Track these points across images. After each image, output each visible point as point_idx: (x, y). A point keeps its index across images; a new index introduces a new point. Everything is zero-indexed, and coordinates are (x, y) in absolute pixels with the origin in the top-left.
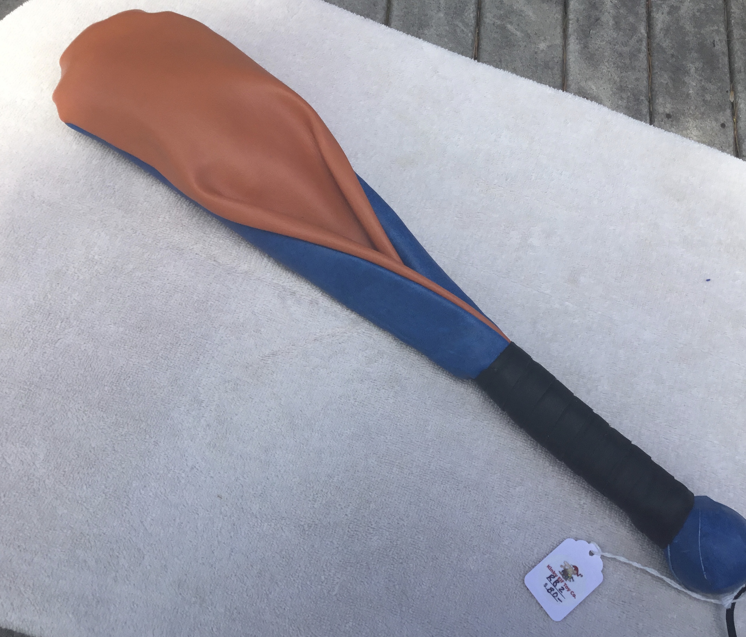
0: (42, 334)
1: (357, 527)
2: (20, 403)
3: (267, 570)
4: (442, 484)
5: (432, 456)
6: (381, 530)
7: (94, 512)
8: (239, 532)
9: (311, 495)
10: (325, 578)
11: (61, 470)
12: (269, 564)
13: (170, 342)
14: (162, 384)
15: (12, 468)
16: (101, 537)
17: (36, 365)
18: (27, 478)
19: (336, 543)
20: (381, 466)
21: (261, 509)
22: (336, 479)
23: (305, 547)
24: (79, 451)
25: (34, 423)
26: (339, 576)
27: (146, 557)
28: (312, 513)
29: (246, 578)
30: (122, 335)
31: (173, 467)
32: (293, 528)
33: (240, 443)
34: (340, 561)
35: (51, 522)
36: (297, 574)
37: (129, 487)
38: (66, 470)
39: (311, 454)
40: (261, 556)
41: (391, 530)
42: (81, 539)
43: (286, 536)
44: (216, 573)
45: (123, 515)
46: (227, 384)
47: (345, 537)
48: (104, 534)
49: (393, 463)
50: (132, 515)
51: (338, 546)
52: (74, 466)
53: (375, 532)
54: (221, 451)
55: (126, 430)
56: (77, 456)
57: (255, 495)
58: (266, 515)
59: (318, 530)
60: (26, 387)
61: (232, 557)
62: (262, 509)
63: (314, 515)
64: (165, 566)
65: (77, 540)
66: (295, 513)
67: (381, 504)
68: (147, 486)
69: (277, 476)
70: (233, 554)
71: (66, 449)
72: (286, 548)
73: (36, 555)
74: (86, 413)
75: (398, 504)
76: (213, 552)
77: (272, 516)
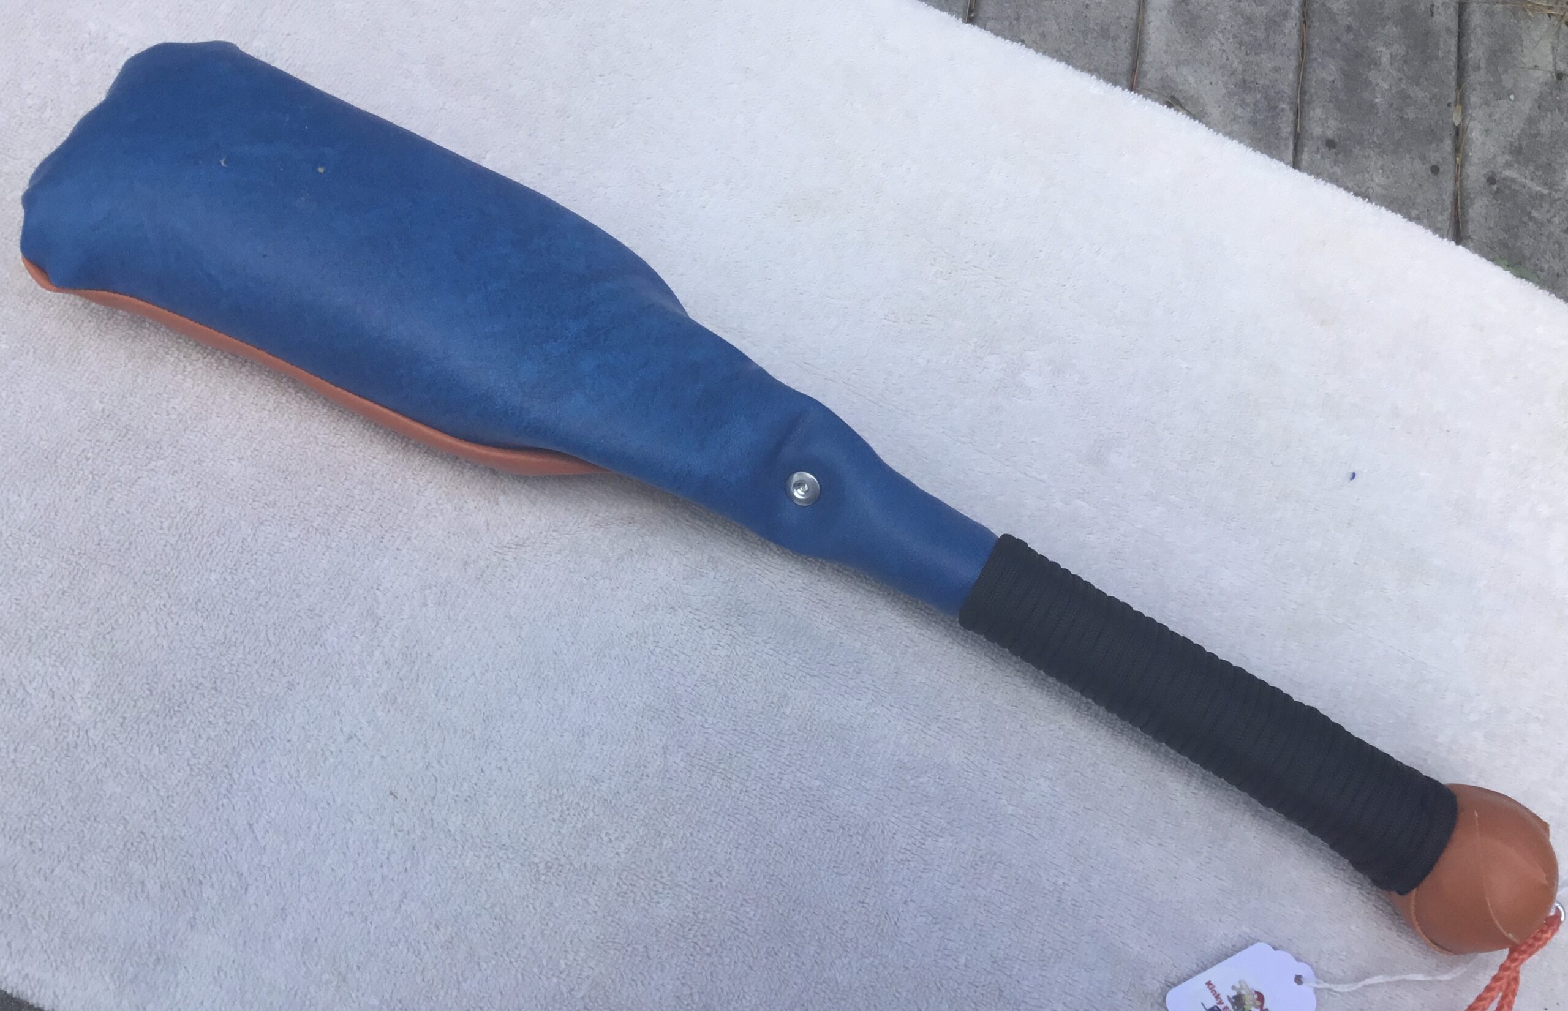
0: (109, 466)
1: (635, 878)
2: (60, 586)
3: (463, 937)
4: (800, 816)
5: (788, 763)
6: (678, 889)
7: (168, 797)
8: (422, 862)
9: (557, 810)
10: (566, 964)
11: (119, 715)
12: (468, 927)
13: (336, 502)
14: (312, 579)
15: (34, 702)
16: (175, 844)
17: (94, 520)
18: (57, 722)
19: (593, 903)
20: (690, 771)
21: (464, 825)
22: (605, 785)
23: (537, 904)
24: (153, 684)
25: (80, 625)
26: (592, 964)
27: (251, 890)
28: (556, 844)
29: (424, 948)
30: (252, 482)
31: (316, 732)
32: (519, 866)
33: (439, 701)
34: (598, 938)
35: (91, 806)
36: (517, 952)
37: (234, 759)
38: (127, 715)
39: (566, 734)
40: (456, 911)
41: (695, 891)
42: (140, 843)
43: (505, 880)
44: (372, 932)
45: (218, 809)
46: (427, 592)
47: (611, 893)
48: (182, 838)
49: (714, 768)
50: (234, 810)
51: (597, 909)
52: (141, 710)
53: (666, 892)
54: (405, 711)
55: (240, 656)
56: (148, 692)
57: (457, 798)
58: (472, 837)
59: (564, 875)
60: (72, 558)
61: (403, 907)
62: (468, 825)
63: (559, 848)
64: (283, 909)
65: (132, 844)
66: (525, 839)
67: (683, 841)
68: (267, 760)
69: (500, 768)
70: (405, 901)
71: (131, 678)
72: (502, 901)
73: (59, 862)
74: (173, 616)
75: (714, 844)
76: (371, 894)
77: (484, 840)
